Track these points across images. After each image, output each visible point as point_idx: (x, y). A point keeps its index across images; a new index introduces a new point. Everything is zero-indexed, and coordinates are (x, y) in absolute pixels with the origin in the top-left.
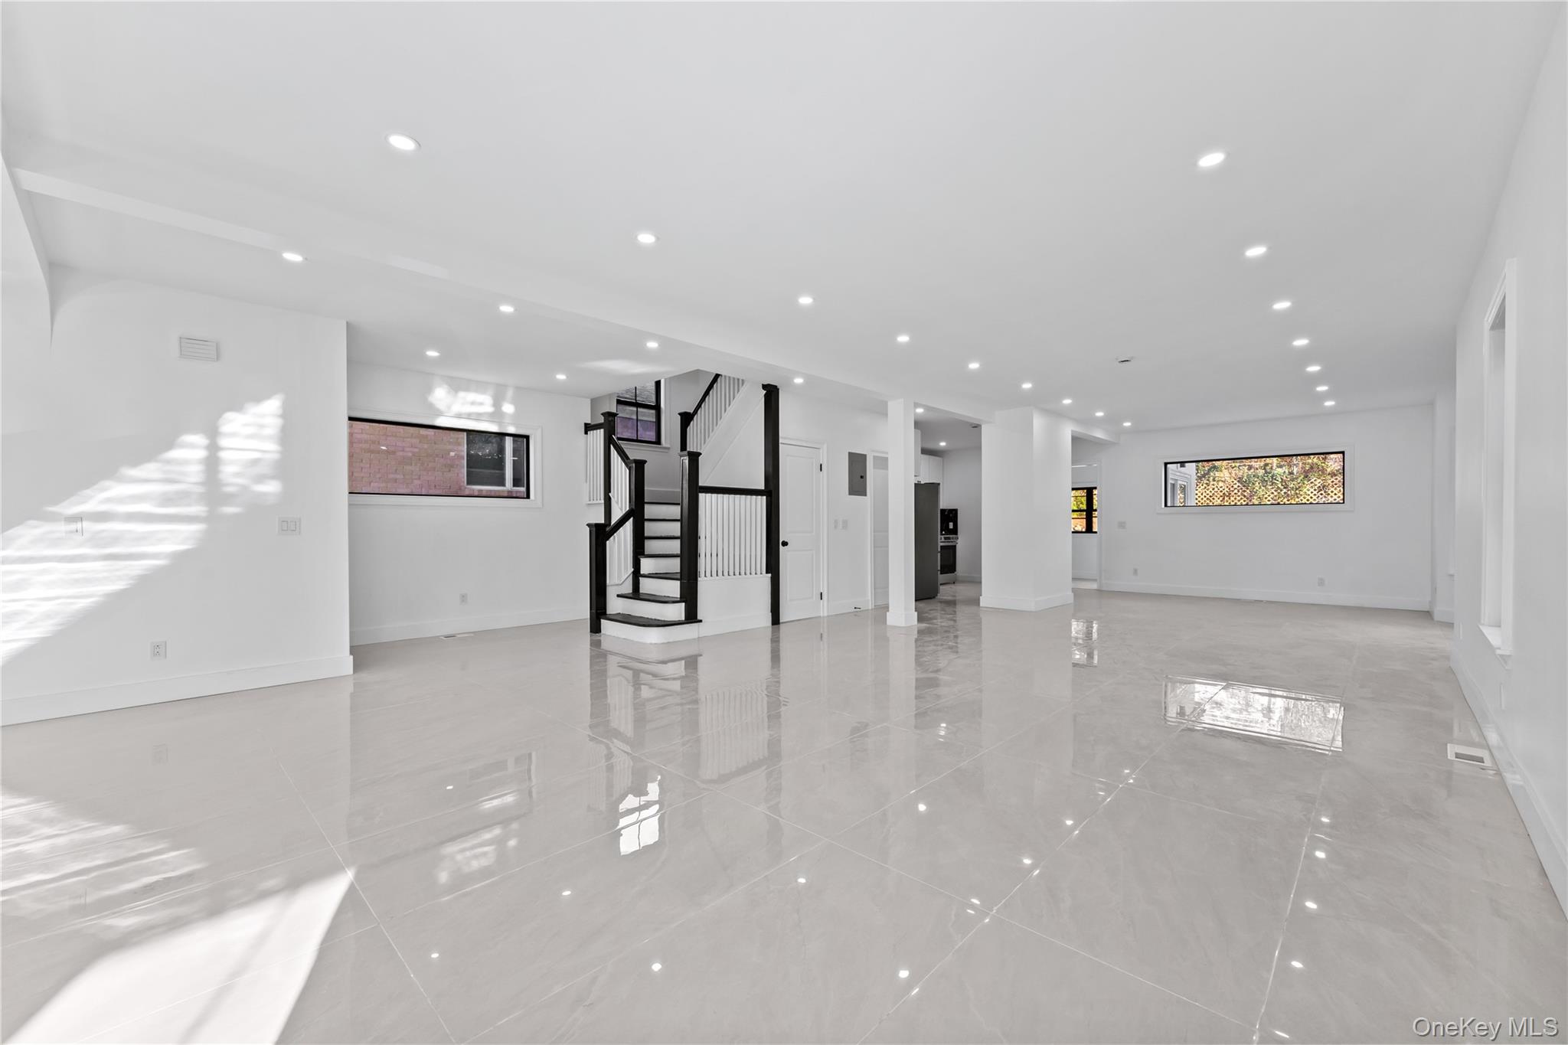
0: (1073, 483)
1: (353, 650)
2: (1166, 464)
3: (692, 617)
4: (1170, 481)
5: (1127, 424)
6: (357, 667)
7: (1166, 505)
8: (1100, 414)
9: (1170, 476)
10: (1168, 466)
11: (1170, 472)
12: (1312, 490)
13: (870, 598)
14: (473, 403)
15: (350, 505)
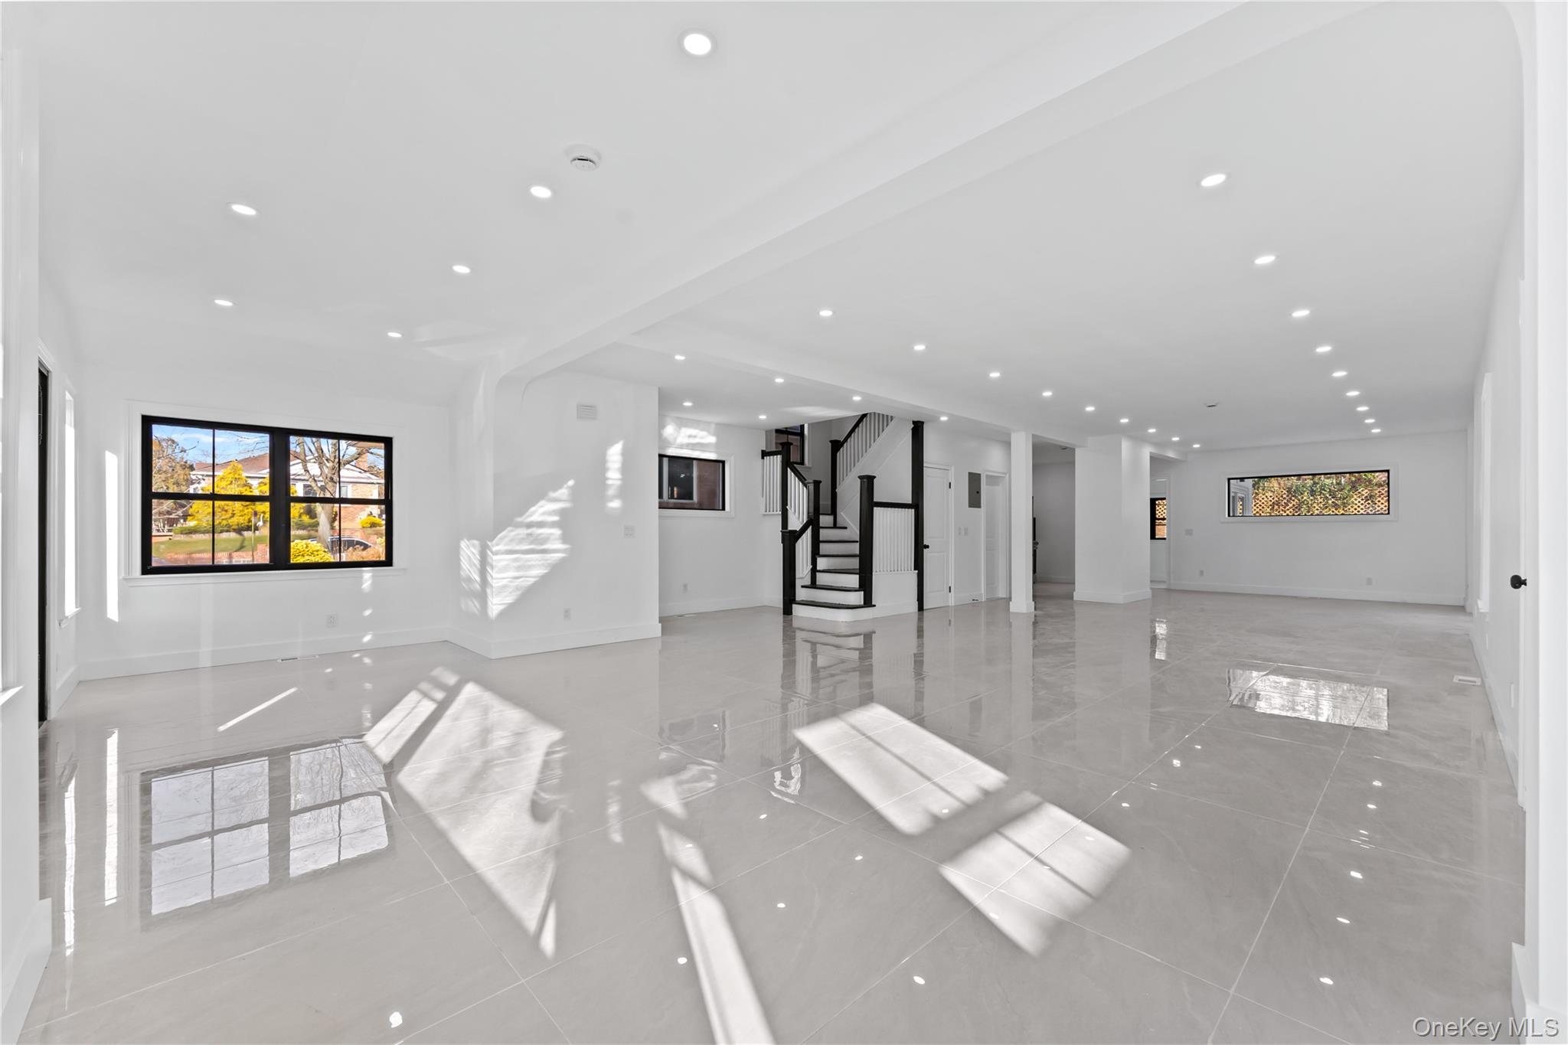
0: (1151, 494)
1: (662, 620)
2: (1229, 479)
3: (868, 602)
4: (1232, 494)
5: (1196, 446)
6: (664, 631)
7: (1229, 515)
8: (1176, 439)
9: (1232, 490)
10: (1231, 481)
11: (1231, 486)
12: (1359, 500)
13: (983, 592)
14: (690, 436)
15: (660, 516)
